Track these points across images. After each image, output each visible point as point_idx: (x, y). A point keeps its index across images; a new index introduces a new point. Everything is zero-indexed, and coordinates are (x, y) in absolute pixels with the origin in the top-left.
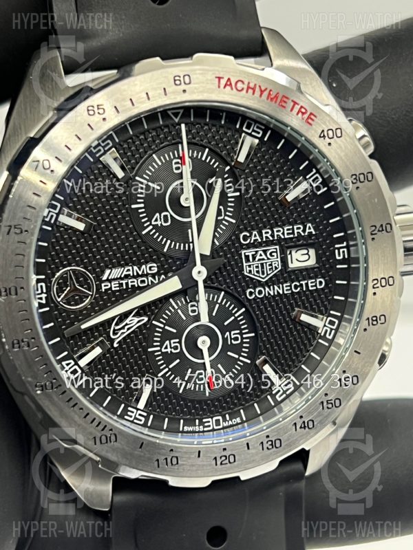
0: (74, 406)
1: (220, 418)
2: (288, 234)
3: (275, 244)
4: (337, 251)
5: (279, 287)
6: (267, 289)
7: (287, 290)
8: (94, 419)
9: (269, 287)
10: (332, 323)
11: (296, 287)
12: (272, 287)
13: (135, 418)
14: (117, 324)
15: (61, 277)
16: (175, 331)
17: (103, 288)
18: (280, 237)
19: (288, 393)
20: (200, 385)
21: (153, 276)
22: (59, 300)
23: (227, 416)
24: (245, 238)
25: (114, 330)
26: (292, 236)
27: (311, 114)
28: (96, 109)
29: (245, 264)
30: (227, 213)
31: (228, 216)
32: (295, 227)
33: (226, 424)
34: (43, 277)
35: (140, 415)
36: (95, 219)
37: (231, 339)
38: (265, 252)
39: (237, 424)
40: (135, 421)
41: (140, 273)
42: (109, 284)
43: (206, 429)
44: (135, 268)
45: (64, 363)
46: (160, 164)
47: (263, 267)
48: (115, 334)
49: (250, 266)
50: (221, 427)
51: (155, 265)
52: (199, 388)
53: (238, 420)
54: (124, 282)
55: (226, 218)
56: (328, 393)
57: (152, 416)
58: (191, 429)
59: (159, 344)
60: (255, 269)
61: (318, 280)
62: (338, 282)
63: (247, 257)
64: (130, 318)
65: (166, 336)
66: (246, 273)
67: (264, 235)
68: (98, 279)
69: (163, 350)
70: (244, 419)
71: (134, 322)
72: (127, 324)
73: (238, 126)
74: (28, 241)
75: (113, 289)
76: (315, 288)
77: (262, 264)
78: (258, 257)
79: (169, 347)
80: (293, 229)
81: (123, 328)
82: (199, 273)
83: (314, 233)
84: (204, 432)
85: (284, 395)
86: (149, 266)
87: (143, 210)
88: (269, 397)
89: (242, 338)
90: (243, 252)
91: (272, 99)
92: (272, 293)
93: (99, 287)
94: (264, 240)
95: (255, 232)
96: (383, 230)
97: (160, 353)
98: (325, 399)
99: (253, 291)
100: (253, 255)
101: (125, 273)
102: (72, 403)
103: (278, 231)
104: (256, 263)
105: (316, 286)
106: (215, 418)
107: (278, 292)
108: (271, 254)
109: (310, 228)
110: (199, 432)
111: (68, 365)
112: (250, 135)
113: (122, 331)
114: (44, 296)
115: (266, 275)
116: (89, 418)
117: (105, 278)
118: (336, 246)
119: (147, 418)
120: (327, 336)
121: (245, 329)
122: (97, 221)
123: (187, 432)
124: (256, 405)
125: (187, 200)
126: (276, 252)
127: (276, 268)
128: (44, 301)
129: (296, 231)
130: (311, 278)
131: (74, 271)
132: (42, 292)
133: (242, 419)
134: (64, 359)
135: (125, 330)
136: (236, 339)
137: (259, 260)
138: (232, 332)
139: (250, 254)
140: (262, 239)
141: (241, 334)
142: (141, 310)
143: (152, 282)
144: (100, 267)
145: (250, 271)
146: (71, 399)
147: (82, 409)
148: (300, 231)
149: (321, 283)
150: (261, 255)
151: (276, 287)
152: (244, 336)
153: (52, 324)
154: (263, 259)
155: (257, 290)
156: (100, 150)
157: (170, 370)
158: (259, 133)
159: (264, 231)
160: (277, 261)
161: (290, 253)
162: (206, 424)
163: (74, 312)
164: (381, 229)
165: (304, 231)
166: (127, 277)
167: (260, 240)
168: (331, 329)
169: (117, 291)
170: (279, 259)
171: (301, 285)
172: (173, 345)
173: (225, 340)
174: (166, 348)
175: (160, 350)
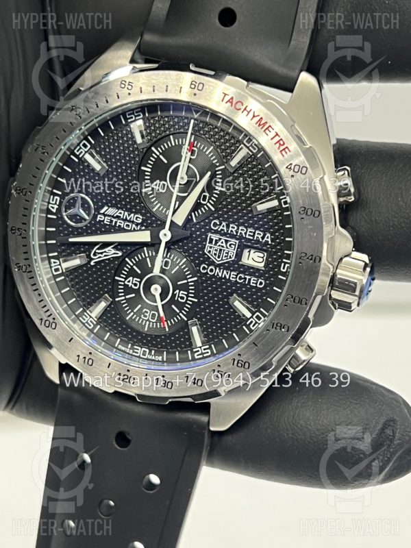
0: (35, 290)
1: (147, 351)
2: (249, 235)
3: (237, 239)
4: (283, 264)
5: (227, 273)
6: (217, 270)
7: (233, 278)
8: (45, 306)
9: (220, 269)
10: (258, 318)
11: (240, 278)
12: (222, 270)
13: (87, 322)
14: (98, 249)
15: (73, 198)
16: (139, 272)
17: (98, 219)
18: (242, 235)
19: (205, 355)
20: (143, 320)
21: (137, 224)
22: (64, 214)
23: (153, 352)
24: (215, 225)
25: (95, 252)
26: (252, 238)
27: (287, 147)
28: (127, 84)
29: (208, 244)
30: (210, 201)
31: (210, 203)
32: (257, 232)
33: (150, 357)
34: (60, 193)
35: (91, 321)
36: (110, 166)
37: (178, 297)
38: (226, 241)
39: (158, 361)
40: (86, 324)
41: (128, 219)
42: (103, 217)
43: (134, 354)
44: (126, 213)
45: (52, 260)
46: (173, 144)
47: (220, 253)
48: (95, 255)
49: (211, 247)
50: (145, 357)
51: (141, 217)
52: (142, 322)
53: (160, 358)
54: (114, 220)
55: (208, 204)
56: (221, 365)
57: (99, 326)
58: (123, 348)
59: (124, 276)
60: (214, 252)
61: (260, 280)
62: (275, 288)
63: (211, 240)
64: (110, 248)
65: (132, 273)
66: (205, 251)
67: (231, 229)
68: (98, 210)
69: (126, 283)
70: (165, 359)
71: (111, 252)
72: (105, 252)
73: (240, 138)
74: (46, 161)
75: (105, 222)
76: (255, 285)
77: (221, 250)
78: (219, 243)
79: (131, 282)
80: (254, 233)
81: (102, 253)
82: (165, 235)
83: (270, 243)
84: (131, 355)
85: (201, 356)
86: (136, 216)
87: (149, 174)
88: (189, 352)
89: (187, 300)
90: (210, 235)
91: (260, 125)
92: (220, 275)
93: (95, 216)
94: (229, 232)
95: (224, 224)
96: (311, 259)
97: (123, 283)
98: (217, 369)
99: (206, 267)
100: (216, 240)
101: (117, 214)
102: (34, 288)
103: (242, 230)
104: (216, 247)
105: (256, 284)
106: (143, 349)
107: (225, 276)
108: (230, 245)
109: (268, 237)
110: (128, 354)
111: (54, 263)
112: (248, 148)
113: (100, 255)
114: (56, 207)
115: (220, 259)
116: (43, 304)
117: (102, 211)
118: (284, 260)
119: (95, 326)
120: (251, 326)
121: (192, 293)
122: (112, 168)
123: (120, 350)
124: (177, 353)
125: (182, 178)
126: (235, 245)
127: (230, 257)
128: (54, 211)
129: (256, 235)
130: (255, 277)
131: (82, 198)
132: (56, 204)
133: (163, 358)
134: (54, 257)
135: (102, 256)
136: (182, 298)
137: (219, 246)
138: (181, 292)
139: (214, 239)
140: (228, 231)
141: (188, 296)
142: (120, 246)
143: (134, 229)
144: (102, 202)
145: (210, 252)
146: (35, 284)
147: (40, 295)
148: (260, 237)
149: (261, 283)
150: (222, 243)
151: (225, 272)
152: (189, 298)
153: (54, 229)
154: (223, 247)
155: (210, 267)
156: (132, 118)
157: (125, 299)
158: (255, 149)
159: (231, 225)
160: (232, 252)
161: (249, 252)
162: (136, 351)
163: (72, 227)
164: (310, 258)
165: (263, 238)
166: (118, 217)
167: (226, 231)
168: (256, 323)
169: (107, 225)
170: (235, 252)
171: (245, 278)
172: (134, 282)
173: (174, 295)
174: (129, 282)
175: (124, 282)
